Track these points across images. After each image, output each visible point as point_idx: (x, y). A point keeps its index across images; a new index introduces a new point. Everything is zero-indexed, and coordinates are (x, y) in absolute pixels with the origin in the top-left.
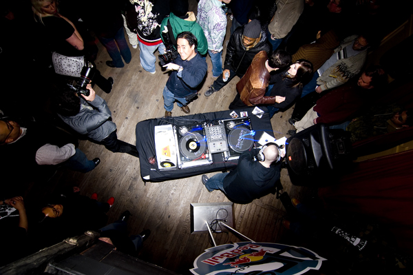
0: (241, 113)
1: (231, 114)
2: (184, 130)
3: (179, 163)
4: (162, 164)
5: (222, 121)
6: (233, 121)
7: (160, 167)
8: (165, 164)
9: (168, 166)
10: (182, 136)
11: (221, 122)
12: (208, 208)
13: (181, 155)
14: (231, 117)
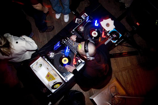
0: (82, 17)
1: (76, 22)
2: (52, 55)
3: (64, 79)
4: (53, 87)
5: (73, 30)
6: (81, 25)
7: (53, 91)
8: (55, 87)
9: (58, 86)
10: (53, 60)
11: (73, 32)
12: (102, 94)
13: (62, 73)
14: (77, 24)
